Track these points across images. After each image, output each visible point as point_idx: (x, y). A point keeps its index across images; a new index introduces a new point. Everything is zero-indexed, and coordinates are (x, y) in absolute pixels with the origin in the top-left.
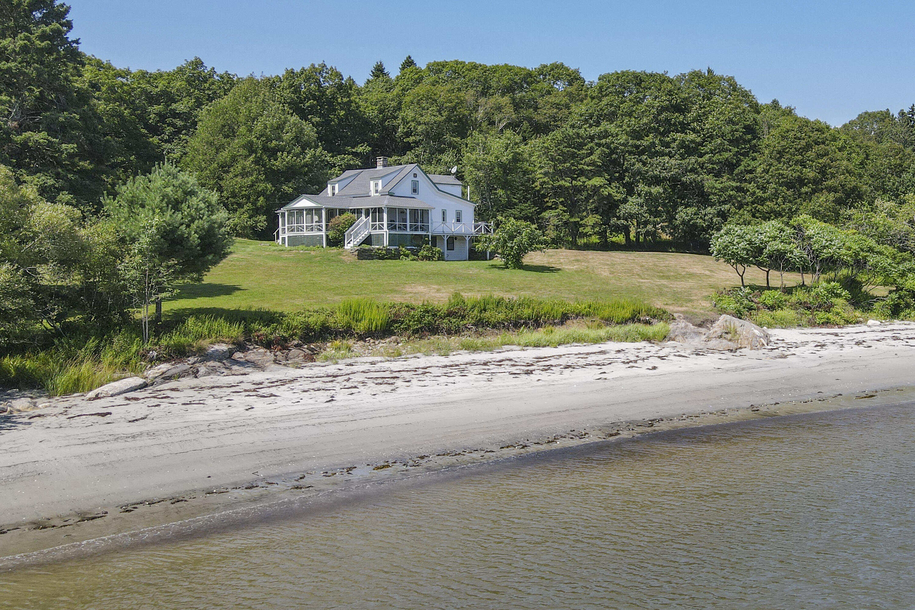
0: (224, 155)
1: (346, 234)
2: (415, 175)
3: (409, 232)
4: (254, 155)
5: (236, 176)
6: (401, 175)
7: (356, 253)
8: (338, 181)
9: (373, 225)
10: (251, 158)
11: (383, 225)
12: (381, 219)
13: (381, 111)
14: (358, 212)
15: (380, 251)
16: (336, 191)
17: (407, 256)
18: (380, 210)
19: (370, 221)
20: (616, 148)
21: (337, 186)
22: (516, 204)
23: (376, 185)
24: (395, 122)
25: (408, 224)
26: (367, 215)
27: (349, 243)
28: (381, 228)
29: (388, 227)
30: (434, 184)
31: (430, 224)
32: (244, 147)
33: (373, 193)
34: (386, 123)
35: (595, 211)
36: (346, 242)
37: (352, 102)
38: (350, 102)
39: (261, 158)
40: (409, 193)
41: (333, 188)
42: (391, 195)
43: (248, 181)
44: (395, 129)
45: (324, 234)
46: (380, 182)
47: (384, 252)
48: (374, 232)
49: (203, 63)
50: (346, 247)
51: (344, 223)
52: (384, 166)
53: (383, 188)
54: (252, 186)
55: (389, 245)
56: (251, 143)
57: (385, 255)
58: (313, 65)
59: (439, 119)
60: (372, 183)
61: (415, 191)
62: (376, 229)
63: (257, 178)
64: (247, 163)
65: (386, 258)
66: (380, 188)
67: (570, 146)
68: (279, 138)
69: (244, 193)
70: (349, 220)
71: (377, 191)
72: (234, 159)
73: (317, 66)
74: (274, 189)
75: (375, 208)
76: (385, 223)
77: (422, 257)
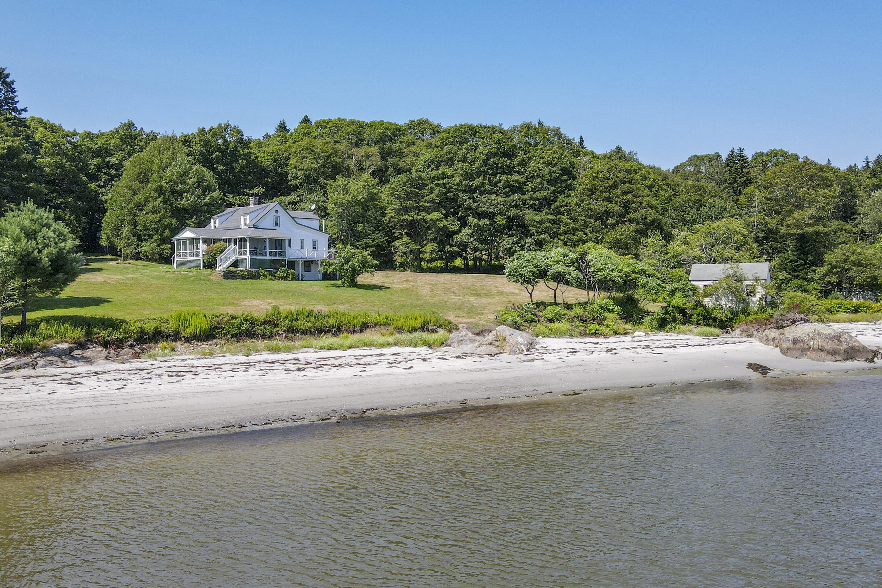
0: (140, 197)
1: (217, 258)
2: (277, 212)
3: (268, 257)
4: (162, 197)
5: (148, 213)
6: (265, 212)
7: (222, 274)
8: (219, 217)
9: (239, 252)
10: (160, 199)
11: (246, 251)
12: (245, 247)
13: (275, 161)
14: (229, 241)
15: (242, 273)
16: (217, 225)
17: (266, 276)
18: (244, 240)
19: (237, 248)
20: (451, 187)
21: (217, 220)
22: (370, 235)
23: (245, 219)
24: (286, 169)
25: (268, 251)
26: (235, 244)
27: (220, 266)
28: (245, 254)
29: (250, 253)
30: (293, 218)
31: (286, 251)
32: (155, 190)
33: (243, 226)
34: (280, 170)
35: (433, 240)
36: (218, 265)
37: (251, 154)
38: (250, 153)
39: (168, 199)
40: (272, 226)
41: (215, 223)
42: (256, 227)
43: (157, 216)
44: (287, 173)
45: (201, 259)
46: (248, 217)
47: (246, 273)
48: (240, 257)
49: (134, 125)
50: (217, 269)
51: (216, 250)
52: (255, 204)
53: (250, 222)
54: (160, 221)
55: (251, 268)
56: (161, 187)
57: (246, 276)
58: (220, 124)
59: (315, 165)
60: (242, 218)
61: (276, 224)
62: (241, 255)
63: (164, 214)
64: (157, 203)
65: (248, 278)
66: (248, 222)
67: (413, 187)
68: (184, 183)
69: (153, 226)
70: (220, 247)
71: (245, 224)
72: (147, 200)
73: (223, 125)
74: (178, 223)
75: (241, 238)
76: (248, 250)
77: (279, 277)
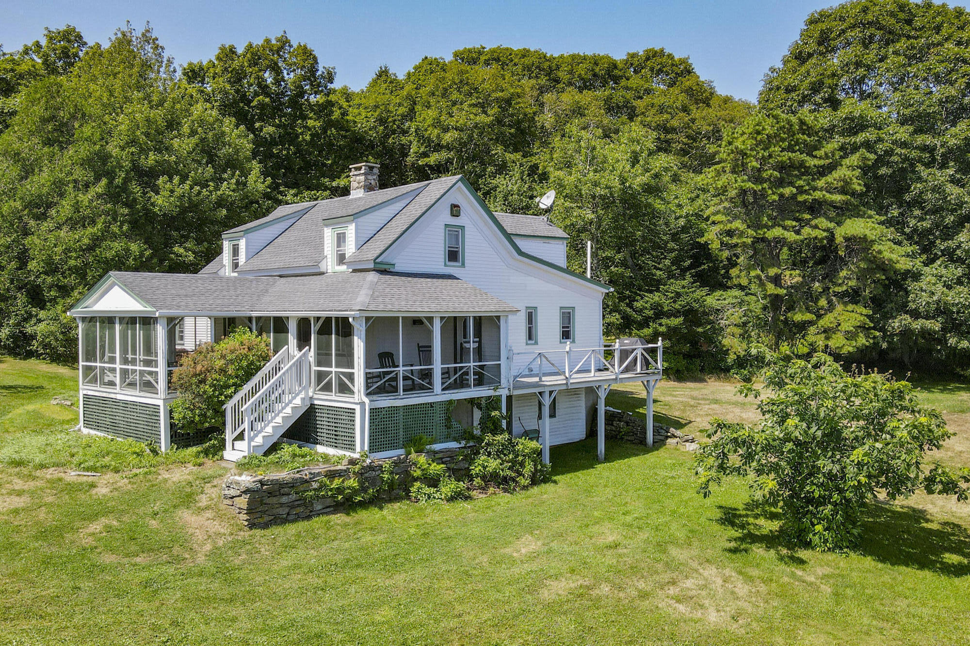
0: (41, 181)
1: (229, 406)
2: (455, 210)
3: (438, 395)
4: (104, 181)
5: (59, 227)
6: (415, 210)
7: (243, 502)
8: (246, 231)
9: (320, 376)
10: (101, 187)
11: (351, 377)
12: (346, 357)
14: (280, 325)
15: (337, 483)
16: (242, 259)
17: (433, 482)
18: (344, 328)
19: (312, 355)
21: (242, 244)
23: (341, 239)
25: (437, 367)
26: (303, 340)
27: (240, 437)
28: (344, 389)
29: (367, 386)
30: (509, 236)
31: (503, 362)
32: (87, 163)
33: (330, 265)
36: (229, 436)
39: (124, 188)
40: (438, 263)
41: (235, 251)
42: (383, 269)
43: (85, 236)
45: (160, 403)
46: (351, 231)
47: (353, 483)
48: (323, 399)
49: (81, 37)
50: (230, 454)
51: (223, 371)
52: (369, 188)
53: (359, 248)
54: (91, 248)
55: (372, 449)
56: (104, 157)
57: (356, 492)
58: (268, 41)
60: (329, 235)
61: (453, 256)
62: (327, 388)
63: (107, 229)
64: (85, 198)
65: (364, 505)
66: (350, 248)
69: (72, 262)
70: (239, 359)
71: (341, 259)
72: (59, 188)
74: (148, 253)
75: (328, 320)
76: (359, 370)
77: (483, 478)
